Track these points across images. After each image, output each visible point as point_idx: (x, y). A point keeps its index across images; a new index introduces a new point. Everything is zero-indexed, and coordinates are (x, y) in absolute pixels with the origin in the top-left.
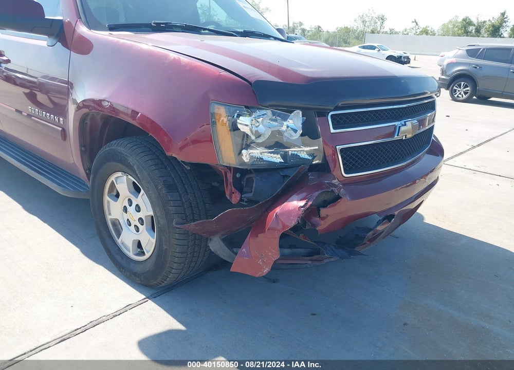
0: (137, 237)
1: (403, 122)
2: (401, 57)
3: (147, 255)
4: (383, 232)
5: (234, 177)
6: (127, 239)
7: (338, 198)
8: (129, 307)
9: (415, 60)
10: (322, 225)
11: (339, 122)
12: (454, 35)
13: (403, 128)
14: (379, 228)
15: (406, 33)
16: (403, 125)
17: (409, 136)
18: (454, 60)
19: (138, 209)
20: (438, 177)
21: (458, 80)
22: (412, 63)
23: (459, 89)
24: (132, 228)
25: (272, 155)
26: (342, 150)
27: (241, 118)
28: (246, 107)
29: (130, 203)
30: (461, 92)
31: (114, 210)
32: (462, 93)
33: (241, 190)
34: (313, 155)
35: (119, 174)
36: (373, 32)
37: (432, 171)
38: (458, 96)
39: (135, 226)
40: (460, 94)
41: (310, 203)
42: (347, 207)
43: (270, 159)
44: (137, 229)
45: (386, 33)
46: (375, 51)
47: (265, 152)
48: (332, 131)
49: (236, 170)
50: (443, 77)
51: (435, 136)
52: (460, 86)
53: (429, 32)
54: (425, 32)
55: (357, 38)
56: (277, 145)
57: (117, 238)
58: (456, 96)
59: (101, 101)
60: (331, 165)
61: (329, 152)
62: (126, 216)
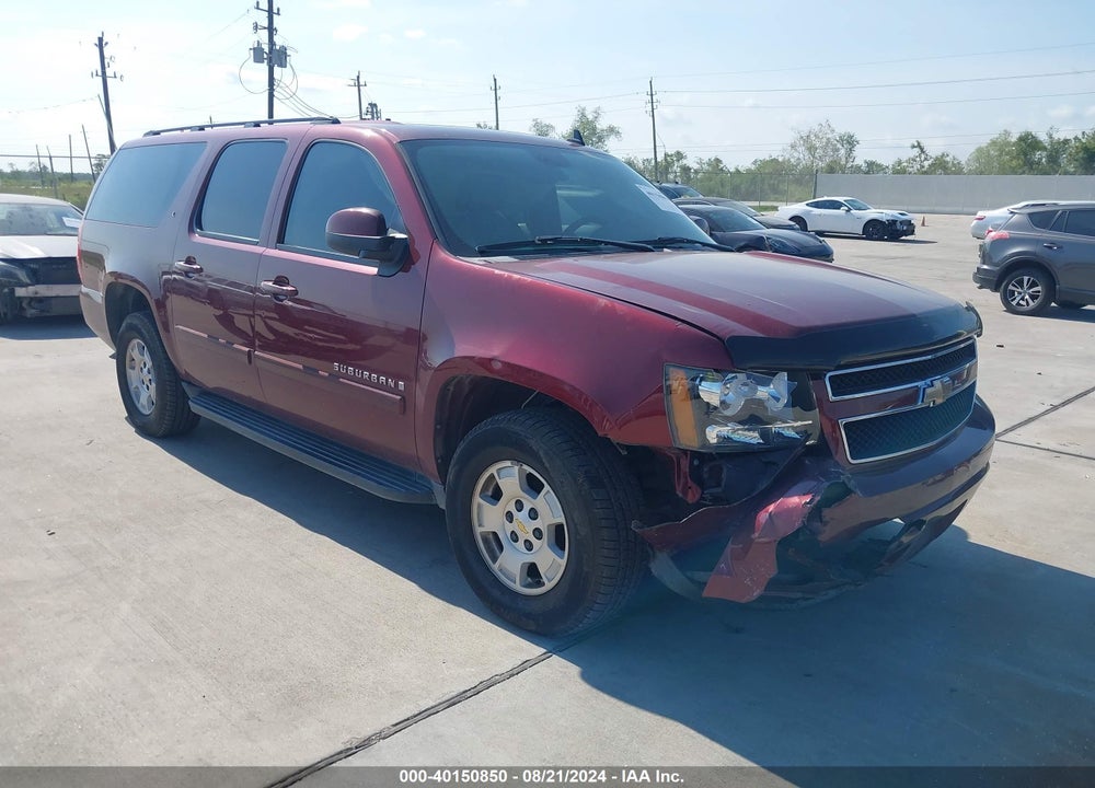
0: (529, 558)
1: (928, 381)
2: (894, 222)
3: (549, 586)
4: (909, 546)
5: (691, 463)
6: (510, 565)
7: (848, 492)
8: (525, 665)
9: (923, 224)
10: (826, 534)
11: (840, 385)
12: (1003, 171)
13: (929, 391)
14: (905, 539)
15: (900, 170)
16: (929, 386)
17: (939, 401)
18: (1004, 233)
19: (533, 514)
20: (988, 464)
21: (1017, 272)
22: (919, 234)
23: (1020, 290)
24: (520, 545)
25: (746, 433)
26: (846, 426)
27: (703, 384)
28: (716, 371)
29: (519, 505)
30: (1024, 295)
31: (489, 518)
32: (1027, 297)
33: (700, 483)
34: (805, 433)
35: (508, 463)
36: (831, 170)
37: (976, 455)
38: (1018, 304)
39: (526, 541)
40: (1023, 299)
41: (818, 498)
42: (859, 509)
43: (742, 439)
44: (529, 546)
45: (858, 169)
46: (842, 211)
47: (738, 430)
48: (832, 398)
49: (695, 454)
50: (985, 267)
51: (978, 397)
52: (1021, 283)
53: (950, 164)
54: (941, 165)
55: (799, 181)
56: (752, 419)
57: (490, 562)
58: (1014, 303)
59: (491, 360)
60: (832, 446)
61: (828, 430)
62: (510, 527)
